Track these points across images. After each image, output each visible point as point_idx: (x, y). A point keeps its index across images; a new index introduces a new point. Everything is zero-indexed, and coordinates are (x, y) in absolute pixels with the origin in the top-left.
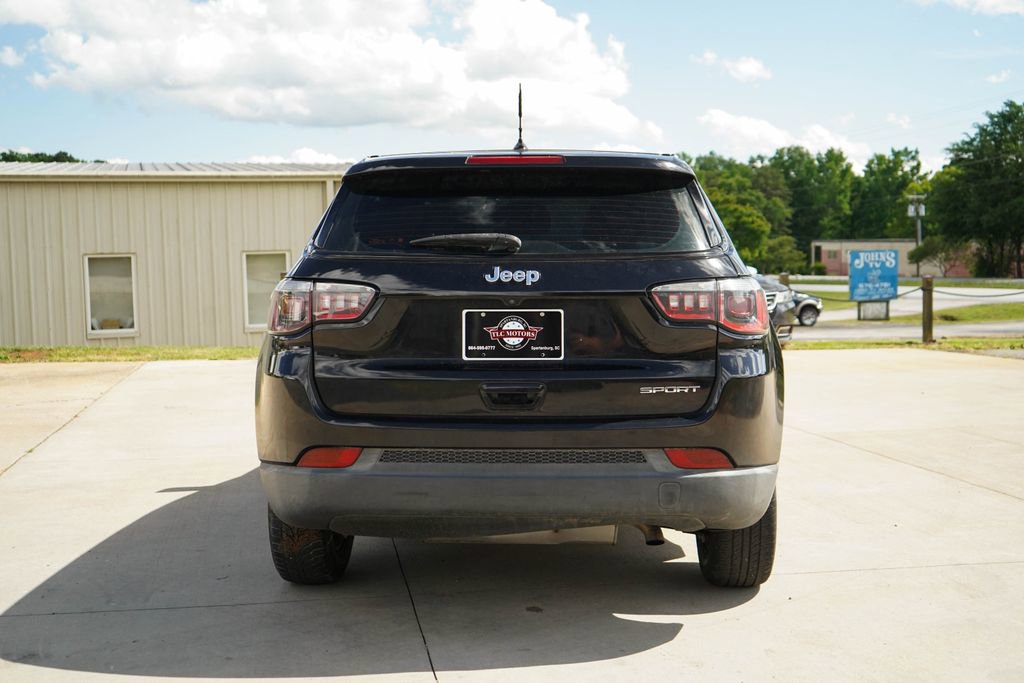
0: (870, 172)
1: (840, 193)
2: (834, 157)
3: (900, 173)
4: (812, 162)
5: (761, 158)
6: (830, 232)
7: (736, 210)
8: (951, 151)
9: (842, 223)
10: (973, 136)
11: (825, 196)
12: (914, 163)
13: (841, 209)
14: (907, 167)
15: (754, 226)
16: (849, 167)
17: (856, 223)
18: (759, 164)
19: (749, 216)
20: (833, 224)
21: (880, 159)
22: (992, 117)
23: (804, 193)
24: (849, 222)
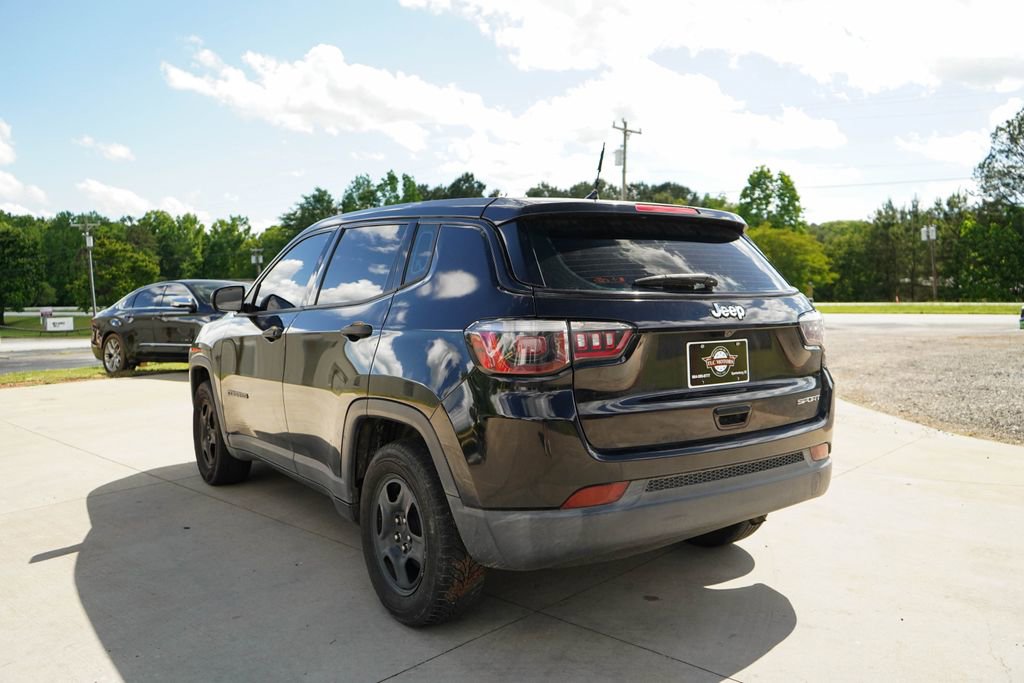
0: (215, 231)
1: (194, 247)
2: (189, 220)
3: (236, 233)
4: (173, 222)
5: (130, 219)
6: (188, 274)
7: (132, 257)
8: (283, 219)
9: (196, 267)
10: (295, 210)
11: (183, 248)
12: (246, 227)
13: (195, 258)
14: (241, 229)
15: (148, 268)
16: (202, 226)
17: (207, 267)
18: (128, 224)
19: (143, 261)
20: (190, 268)
21: (222, 223)
22: (306, 198)
23: (167, 246)
24: (202, 266)
